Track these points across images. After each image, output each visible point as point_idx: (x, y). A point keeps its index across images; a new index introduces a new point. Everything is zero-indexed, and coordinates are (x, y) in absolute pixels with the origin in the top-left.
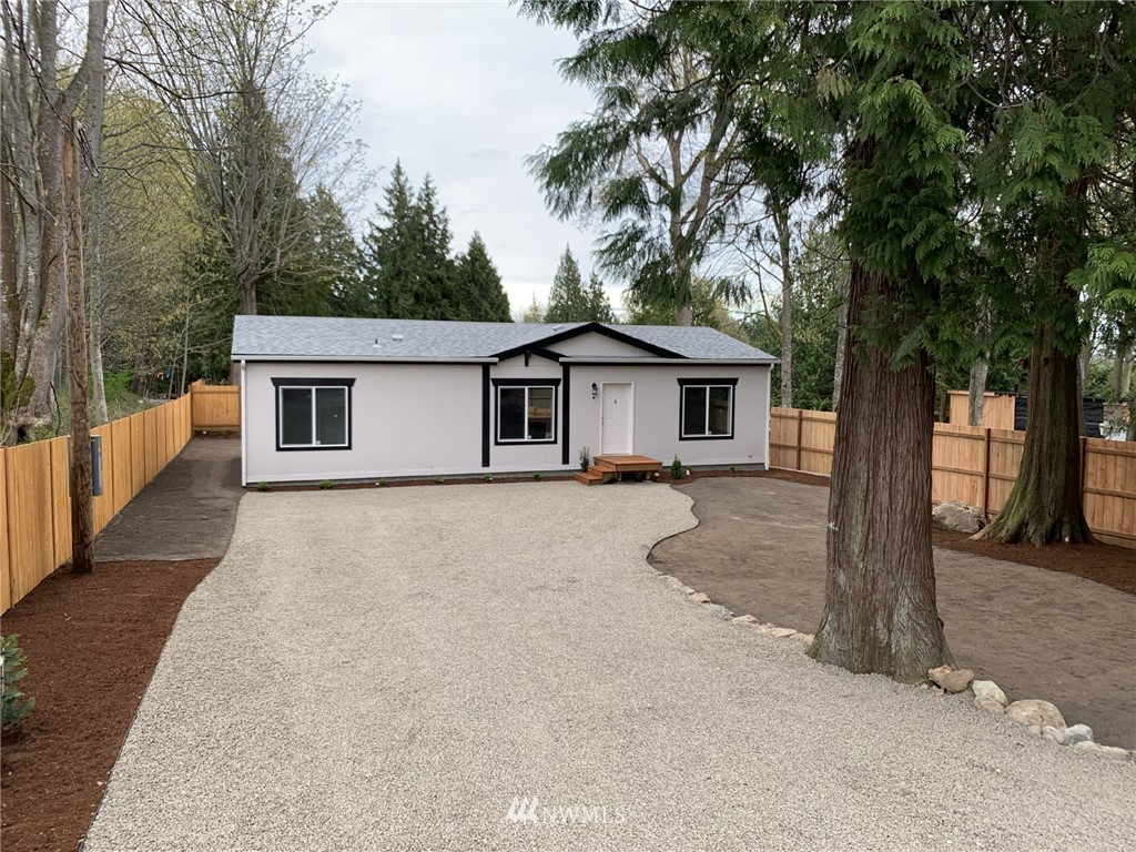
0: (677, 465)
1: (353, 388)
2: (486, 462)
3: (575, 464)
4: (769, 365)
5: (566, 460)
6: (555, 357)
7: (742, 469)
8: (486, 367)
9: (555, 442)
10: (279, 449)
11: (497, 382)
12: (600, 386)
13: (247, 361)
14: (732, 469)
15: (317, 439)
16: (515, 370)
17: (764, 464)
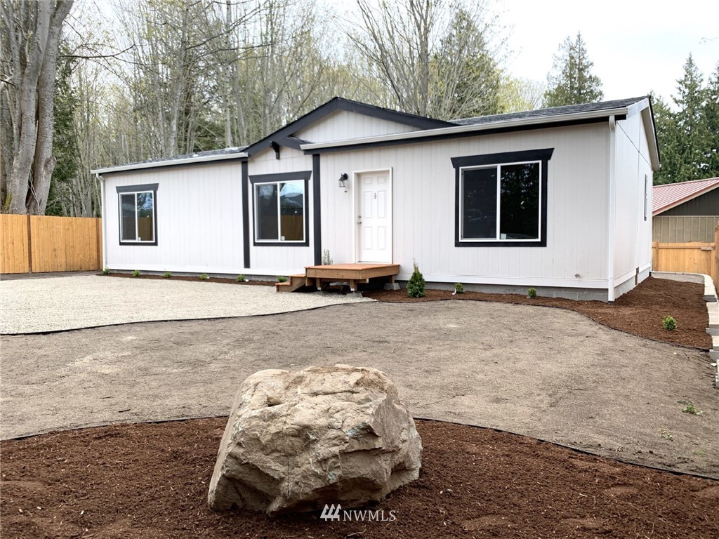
0: (417, 277)
1: (157, 192)
2: (247, 265)
8: (244, 163)
9: (307, 244)
10: (121, 244)
11: (254, 179)
12: (352, 177)
15: (138, 236)
16: (268, 164)
17: (607, 291)
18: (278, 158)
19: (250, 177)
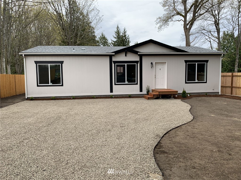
0: (184, 92)
1: (63, 65)
2: (111, 91)
3: (144, 92)
4: (221, 55)
5: (141, 90)
6: (136, 53)
7: (210, 94)
8: (111, 57)
9: (137, 84)
10: (38, 86)
11: (115, 62)
12: (154, 64)
13: (25, 55)
14: (206, 94)
15: (51, 82)
16: (122, 58)
17: (219, 92)
18: (126, 56)
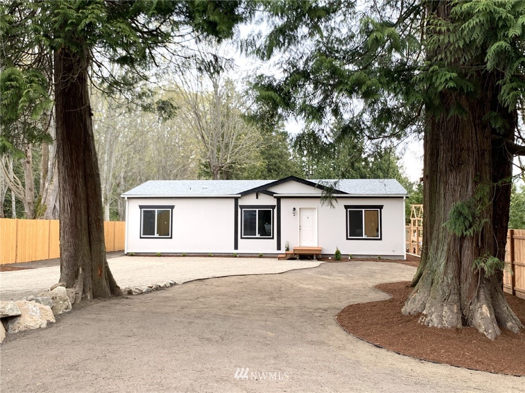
0: (338, 253)
1: (174, 210)
2: (236, 247)
3: (283, 251)
4: (403, 197)
5: (279, 248)
6: (271, 194)
8: (236, 199)
9: (273, 238)
10: (141, 238)
11: (242, 207)
12: (297, 210)
13: (128, 198)
14: (379, 258)
15: (157, 233)
16: (251, 201)
17: (404, 256)
18: (257, 198)
19: (240, 206)
